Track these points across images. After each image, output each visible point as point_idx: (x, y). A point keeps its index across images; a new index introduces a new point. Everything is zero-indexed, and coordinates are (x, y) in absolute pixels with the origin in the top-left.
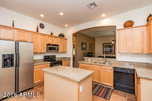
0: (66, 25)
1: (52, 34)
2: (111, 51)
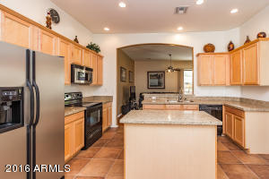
0: (107, 29)
1: (76, 40)
2: (160, 84)
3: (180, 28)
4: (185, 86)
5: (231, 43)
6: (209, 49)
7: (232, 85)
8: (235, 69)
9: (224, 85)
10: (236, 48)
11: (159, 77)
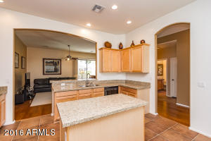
2: (56, 70)
3: (89, 25)
4: (79, 71)
5: (121, 44)
6: (108, 45)
7: (122, 72)
8: (125, 62)
9: (117, 72)
10: (124, 48)
11: (55, 64)
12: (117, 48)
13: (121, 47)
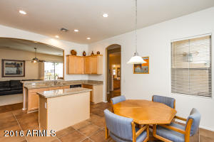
3: (57, 37)
4: (45, 74)
5: (84, 52)
6: (73, 53)
7: (85, 74)
8: (87, 66)
10: (87, 55)
12: (81, 55)
13: (84, 54)
